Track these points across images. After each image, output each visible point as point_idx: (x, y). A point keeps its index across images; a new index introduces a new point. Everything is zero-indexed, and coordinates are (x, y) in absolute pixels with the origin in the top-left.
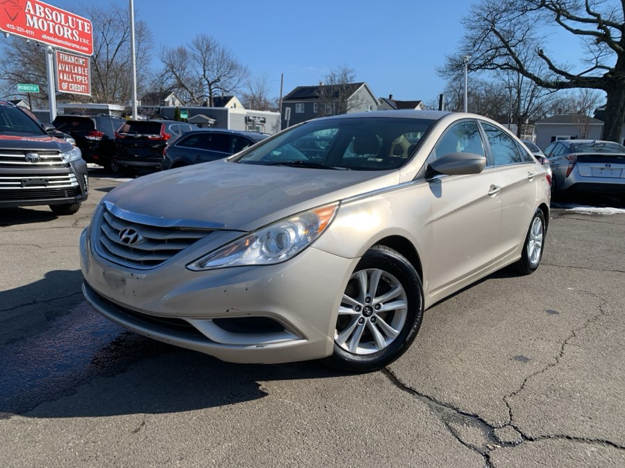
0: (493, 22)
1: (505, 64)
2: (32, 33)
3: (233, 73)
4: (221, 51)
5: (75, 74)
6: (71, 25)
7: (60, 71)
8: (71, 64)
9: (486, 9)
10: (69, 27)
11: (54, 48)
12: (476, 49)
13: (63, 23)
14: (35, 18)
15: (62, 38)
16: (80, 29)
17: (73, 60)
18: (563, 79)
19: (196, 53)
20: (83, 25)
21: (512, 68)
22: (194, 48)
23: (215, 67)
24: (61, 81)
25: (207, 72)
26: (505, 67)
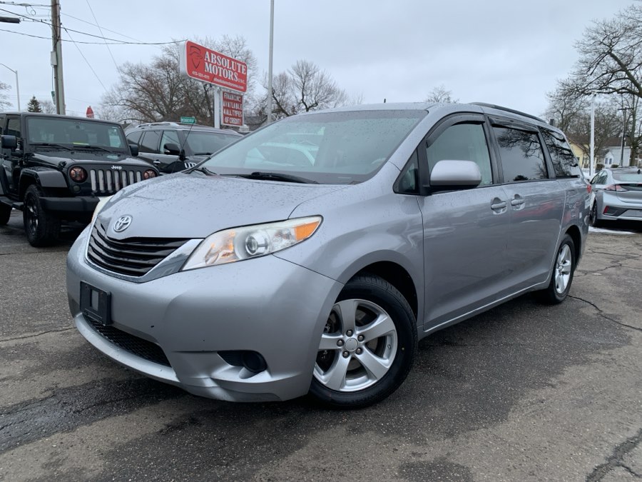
0: (611, 46)
1: (623, 88)
2: (208, 77)
3: (331, 97)
4: (320, 76)
5: (233, 109)
6: (234, 69)
7: (224, 108)
8: (230, 101)
9: (602, 32)
11: (221, 89)
13: (228, 67)
14: (210, 65)
15: (227, 80)
16: (239, 71)
17: (232, 98)
19: (296, 79)
20: (241, 67)
21: (630, 92)
22: (295, 74)
23: (314, 92)
24: (225, 116)
25: (305, 97)
26: (624, 90)
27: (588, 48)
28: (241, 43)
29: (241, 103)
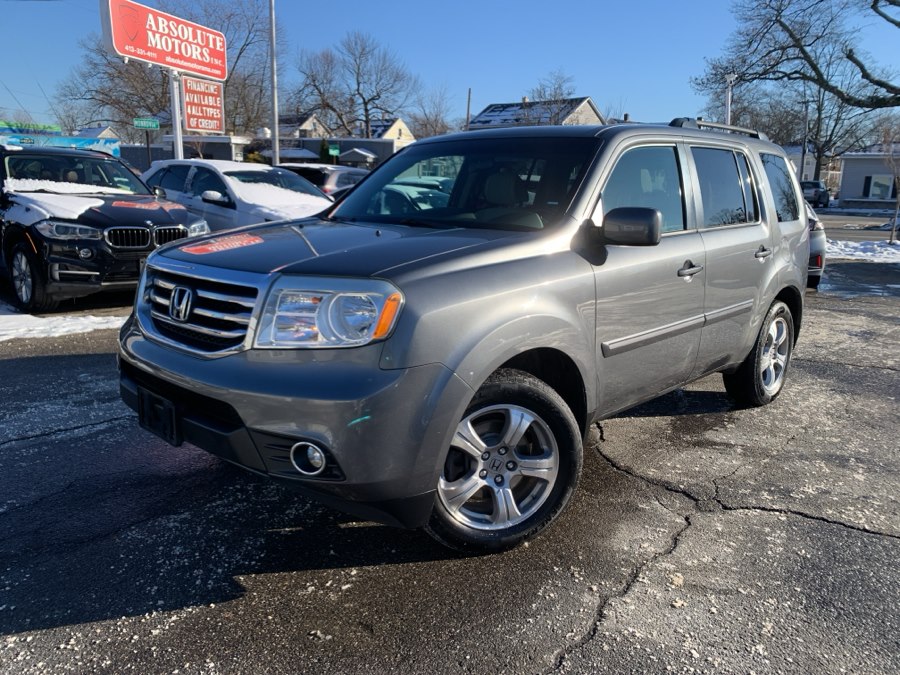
0: (779, 11)
1: (796, 72)
2: (154, 55)
3: (397, 86)
4: (382, 54)
5: (206, 106)
6: (201, 43)
7: (188, 104)
8: (200, 93)
10: (198, 44)
11: (180, 74)
12: (752, 49)
13: (191, 40)
14: (157, 36)
15: (190, 60)
16: (211, 46)
17: (202, 88)
18: (883, 92)
19: (347, 58)
20: (214, 40)
21: (804, 77)
22: (345, 52)
23: (374, 78)
24: (189, 116)
25: (361, 86)
26: (798, 75)
27: (749, 13)
29: (218, 96)
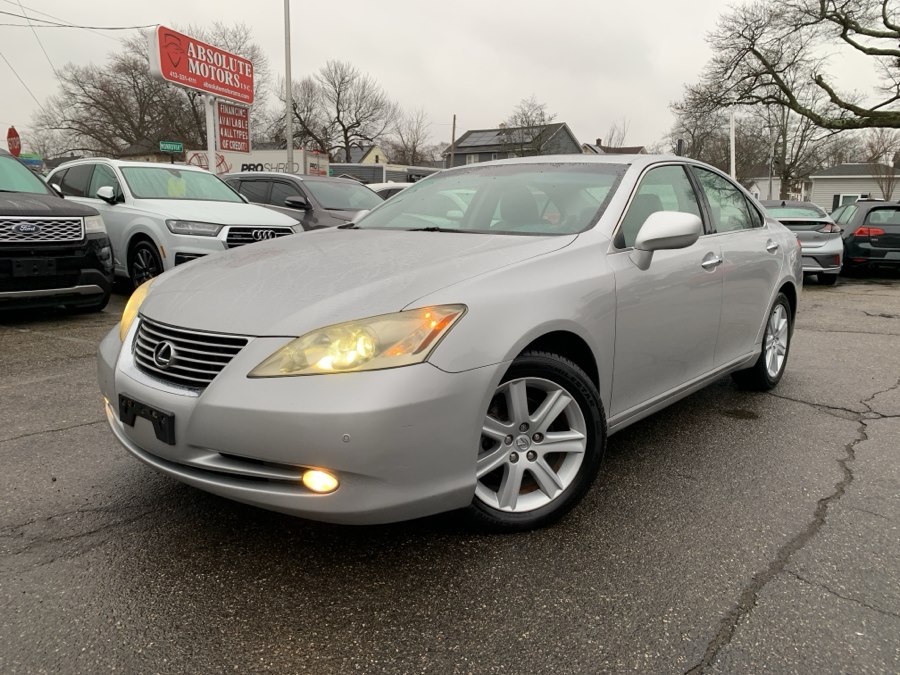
0: (753, 40)
1: (770, 97)
2: (194, 80)
3: (376, 114)
4: (361, 82)
5: (235, 129)
6: (233, 69)
7: (221, 126)
9: (741, 21)
10: (230, 70)
11: (216, 98)
13: (224, 66)
14: (197, 63)
15: (223, 85)
16: (241, 72)
17: (232, 112)
18: (850, 115)
19: (327, 88)
20: (244, 67)
21: (779, 102)
22: (325, 81)
23: (353, 106)
24: (222, 138)
25: (341, 113)
26: (770, 100)
27: (723, 42)
28: (243, 34)
29: (246, 119)
